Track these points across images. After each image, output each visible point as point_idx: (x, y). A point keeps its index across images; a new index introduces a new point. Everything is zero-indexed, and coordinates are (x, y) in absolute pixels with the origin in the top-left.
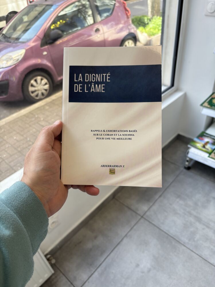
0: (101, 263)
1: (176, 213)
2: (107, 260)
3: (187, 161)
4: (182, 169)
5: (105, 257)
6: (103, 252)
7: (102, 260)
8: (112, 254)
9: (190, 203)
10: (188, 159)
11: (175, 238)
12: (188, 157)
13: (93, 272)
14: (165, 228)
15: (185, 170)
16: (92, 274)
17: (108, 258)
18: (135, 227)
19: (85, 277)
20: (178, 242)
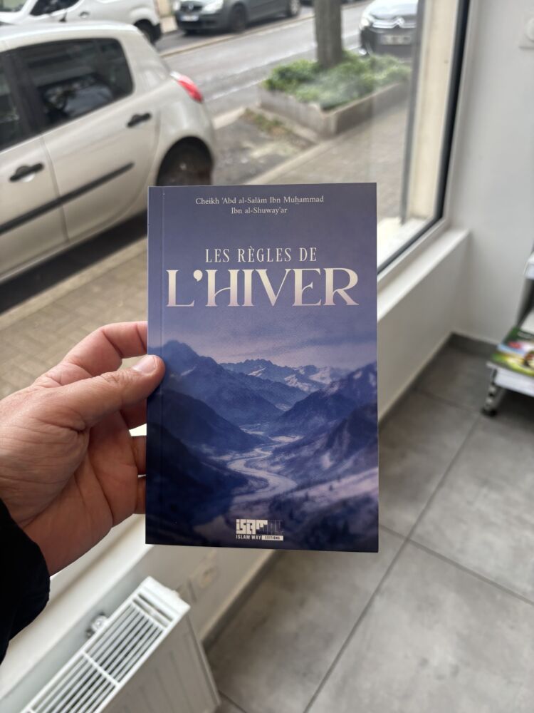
0: (330, 665)
3: (491, 395)
6: (328, 640)
7: (332, 659)
9: (515, 496)
10: (492, 389)
12: (493, 384)
14: (469, 561)
16: (313, 699)
17: (346, 651)
18: (396, 567)
20: (510, 592)
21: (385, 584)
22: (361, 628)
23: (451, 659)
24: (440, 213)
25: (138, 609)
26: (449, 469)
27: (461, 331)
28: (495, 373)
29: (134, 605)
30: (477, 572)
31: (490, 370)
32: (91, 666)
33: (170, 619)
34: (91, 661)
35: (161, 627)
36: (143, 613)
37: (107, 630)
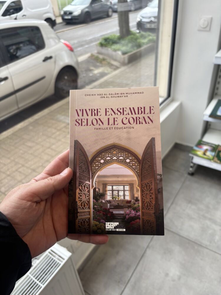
0: (129, 278)
1: (191, 218)
2: (135, 274)
3: (191, 167)
6: (128, 268)
7: (130, 275)
8: (139, 268)
9: (202, 207)
11: (196, 242)
20: (200, 245)
21: (151, 244)
22: (141, 262)
23: (178, 273)
24: (169, 95)
25: (51, 255)
26: (176, 197)
27: (179, 142)
28: (192, 158)
29: (49, 254)
30: (187, 237)
31: (190, 157)
32: (32, 279)
33: (64, 259)
34: (32, 277)
35: (60, 262)
36: (52, 257)
37: (38, 264)
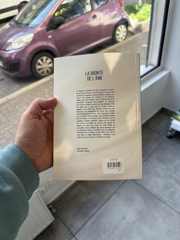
0: (93, 214)
1: (158, 175)
2: (98, 212)
3: (170, 131)
4: (165, 137)
5: (97, 209)
6: (95, 205)
8: (103, 208)
9: (171, 167)
10: (170, 129)
11: (157, 196)
12: (170, 128)
13: (86, 221)
14: (148, 188)
15: (167, 139)
16: (86, 223)
18: (123, 186)
19: (79, 225)
20: (160, 200)
21: (118, 191)
23: (133, 218)
24: (159, 64)
